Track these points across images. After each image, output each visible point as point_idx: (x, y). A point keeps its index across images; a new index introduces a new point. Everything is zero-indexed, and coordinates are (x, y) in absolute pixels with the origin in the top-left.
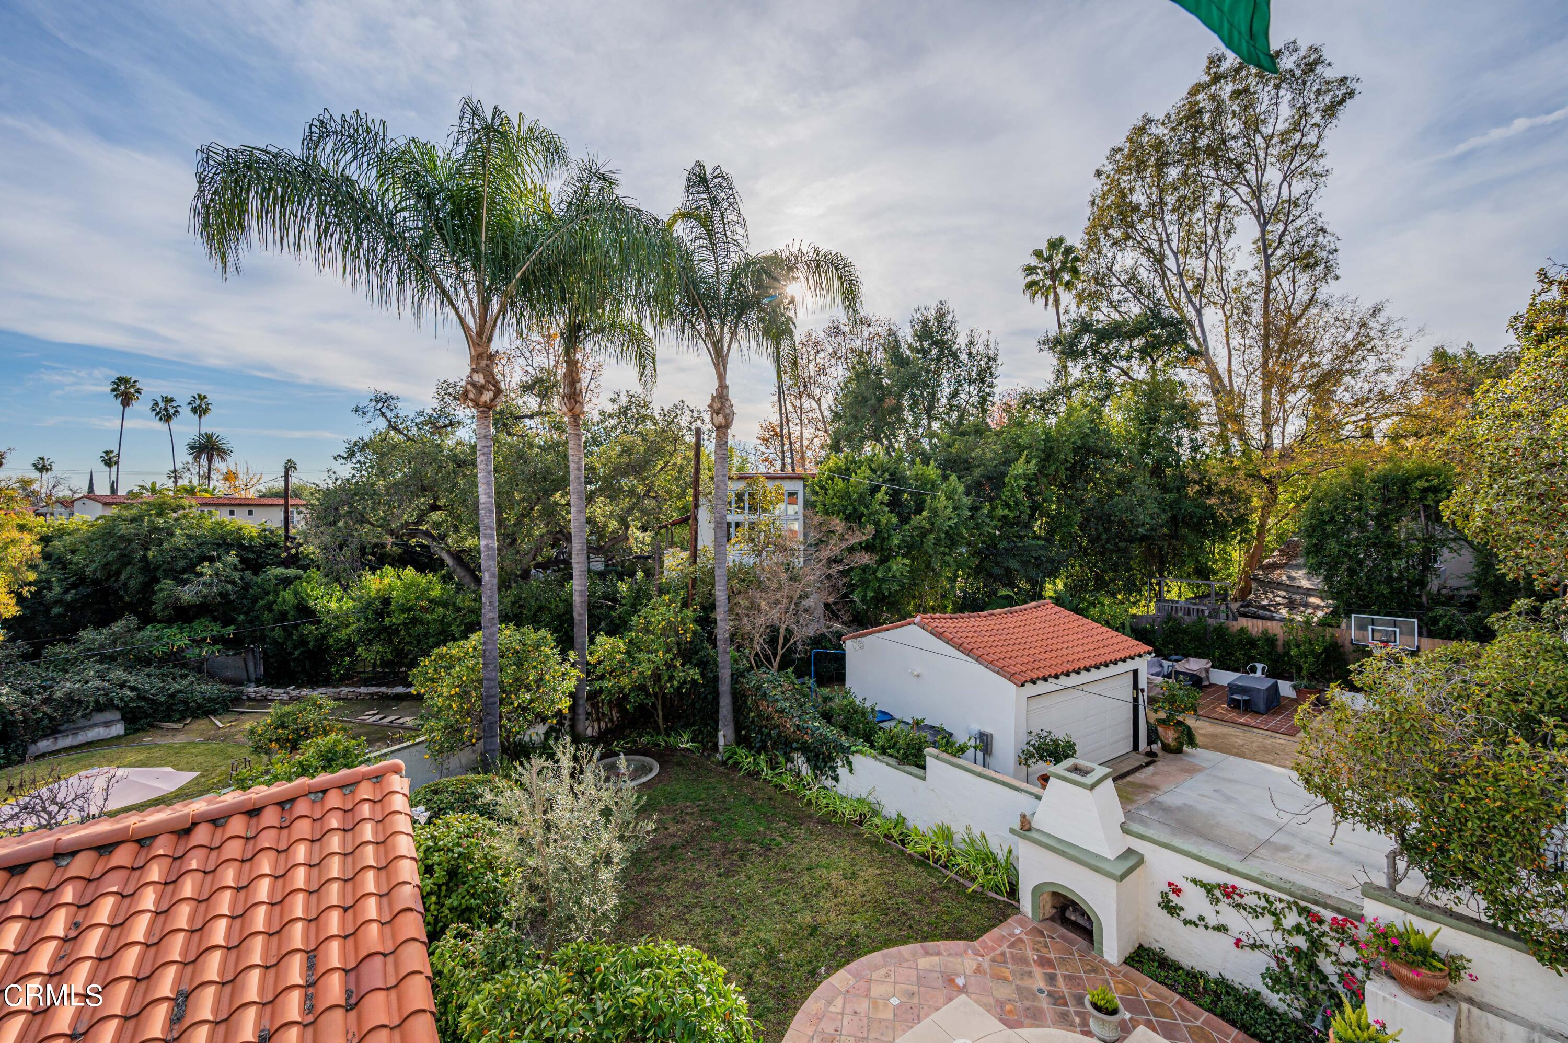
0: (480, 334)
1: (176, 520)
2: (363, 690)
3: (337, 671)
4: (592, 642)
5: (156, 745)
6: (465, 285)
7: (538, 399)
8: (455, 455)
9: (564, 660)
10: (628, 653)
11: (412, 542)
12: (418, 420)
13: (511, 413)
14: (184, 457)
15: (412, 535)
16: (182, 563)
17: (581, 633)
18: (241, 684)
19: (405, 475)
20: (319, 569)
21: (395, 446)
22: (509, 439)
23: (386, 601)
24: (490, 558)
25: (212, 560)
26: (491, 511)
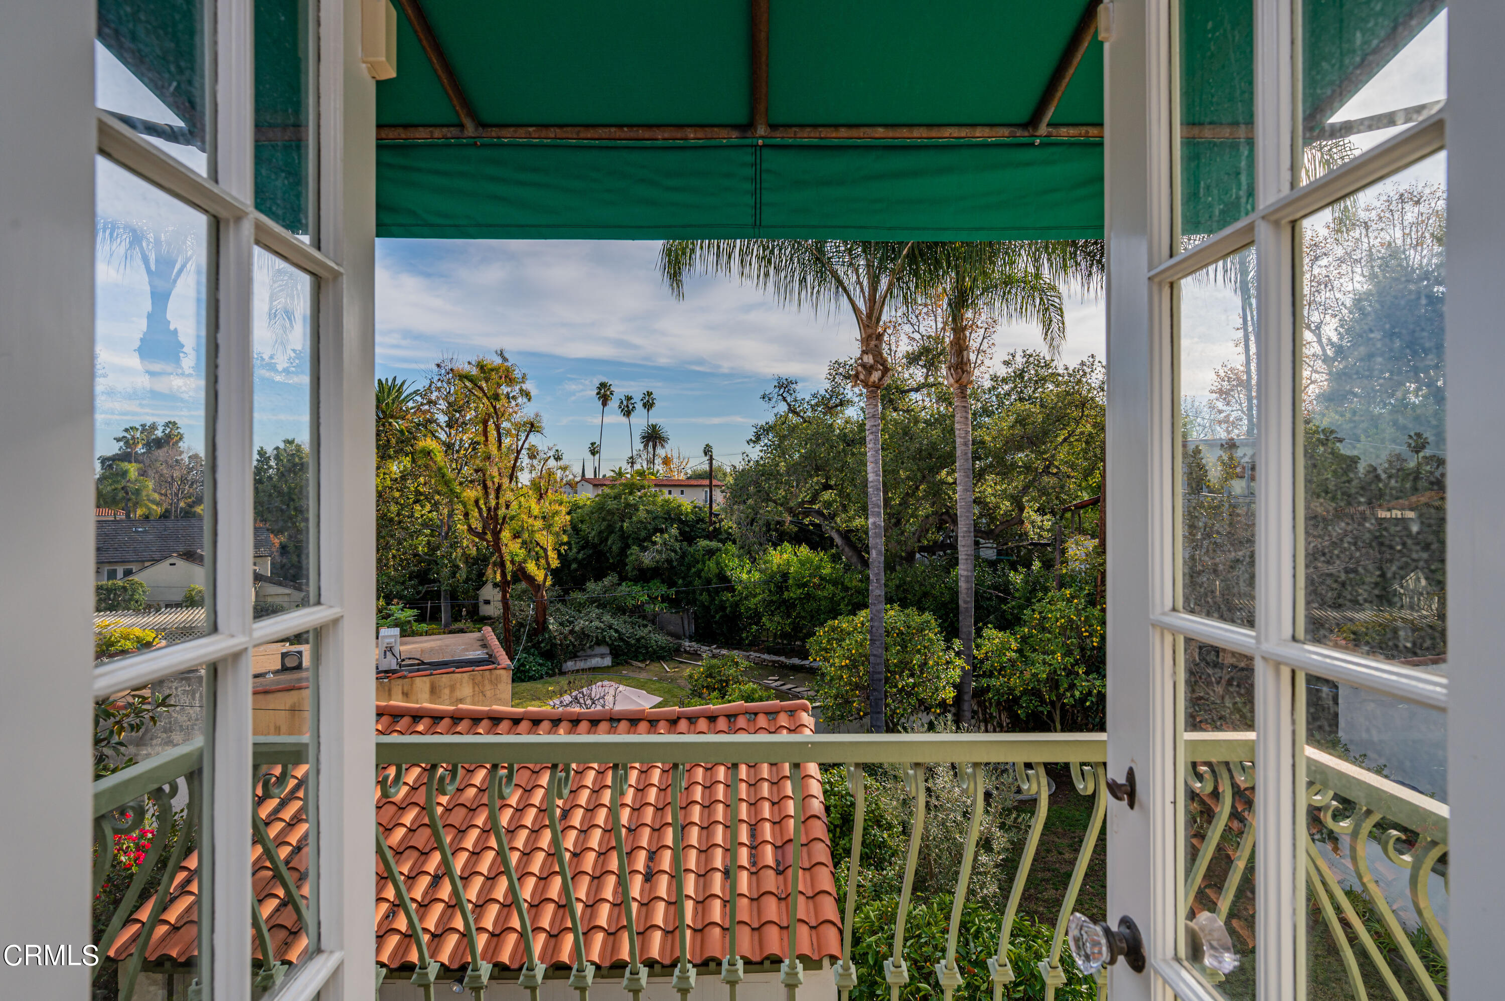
0: (869, 316)
1: (640, 497)
2: (766, 656)
3: (747, 637)
4: (979, 634)
5: (630, 678)
6: (857, 270)
7: (925, 370)
8: (845, 435)
9: (948, 648)
10: (1020, 651)
11: (806, 521)
12: (813, 402)
13: (897, 388)
14: (639, 445)
15: (807, 513)
16: (643, 534)
17: (967, 622)
18: (680, 638)
19: (801, 456)
20: (734, 542)
21: (793, 429)
22: (895, 414)
23: (785, 576)
24: (877, 535)
25: (662, 531)
26: (878, 489)
